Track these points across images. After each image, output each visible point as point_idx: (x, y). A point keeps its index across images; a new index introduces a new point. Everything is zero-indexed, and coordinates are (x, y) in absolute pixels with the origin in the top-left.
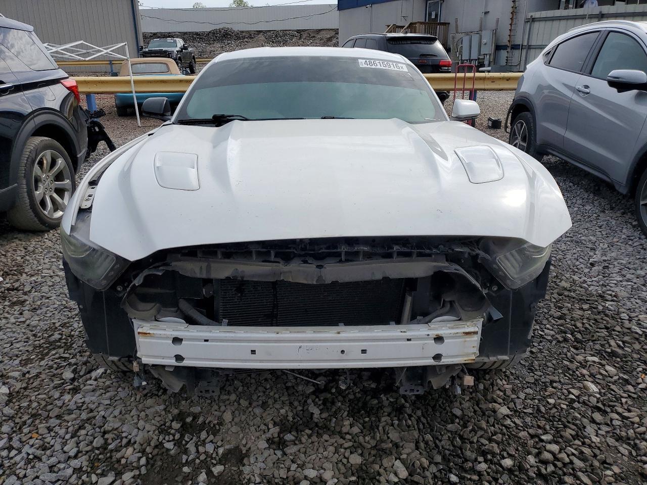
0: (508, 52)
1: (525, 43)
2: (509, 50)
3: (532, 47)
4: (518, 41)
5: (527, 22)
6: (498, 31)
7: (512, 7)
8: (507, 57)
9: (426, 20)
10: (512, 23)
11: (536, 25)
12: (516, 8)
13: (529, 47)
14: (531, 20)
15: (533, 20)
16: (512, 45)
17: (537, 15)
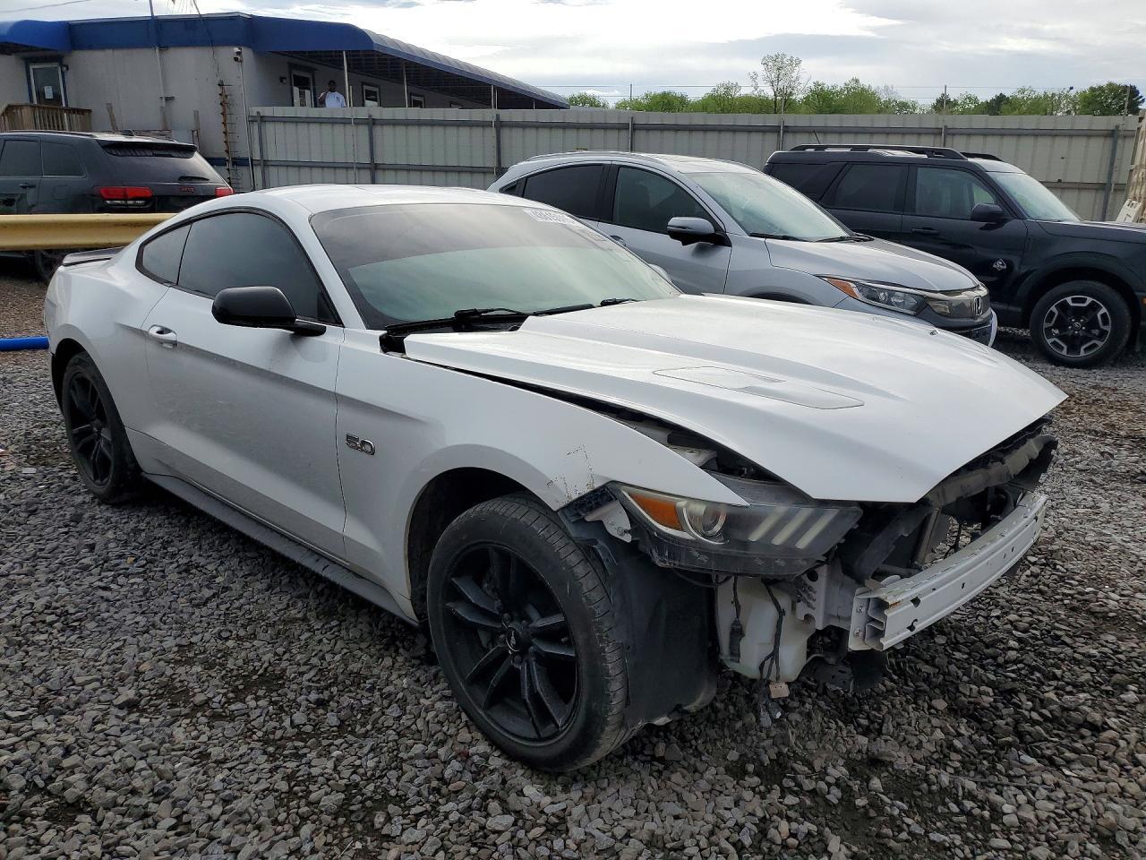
0: (228, 170)
1: (257, 157)
2: (229, 165)
3: (270, 163)
4: (243, 152)
5: (252, 121)
6: (201, 132)
7: (220, 95)
8: (229, 178)
9: (31, 100)
10: (225, 120)
11: (269, 127)
12: (226, 96)
13: (265, 164)
14: (259, 119)
15: (263, 119)
16: (233, 159)
17: (267, 111)
